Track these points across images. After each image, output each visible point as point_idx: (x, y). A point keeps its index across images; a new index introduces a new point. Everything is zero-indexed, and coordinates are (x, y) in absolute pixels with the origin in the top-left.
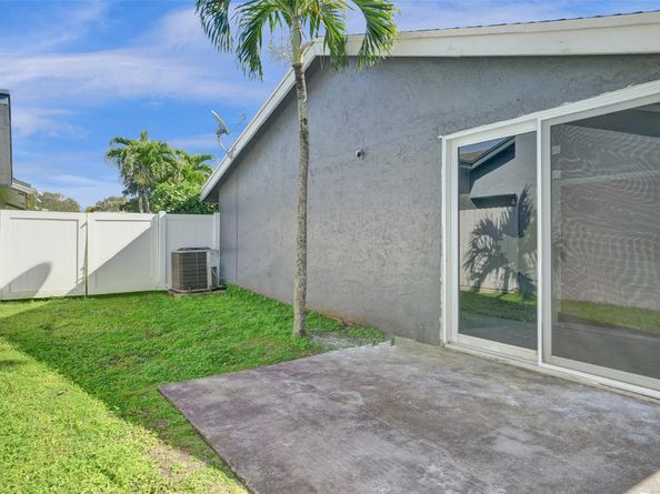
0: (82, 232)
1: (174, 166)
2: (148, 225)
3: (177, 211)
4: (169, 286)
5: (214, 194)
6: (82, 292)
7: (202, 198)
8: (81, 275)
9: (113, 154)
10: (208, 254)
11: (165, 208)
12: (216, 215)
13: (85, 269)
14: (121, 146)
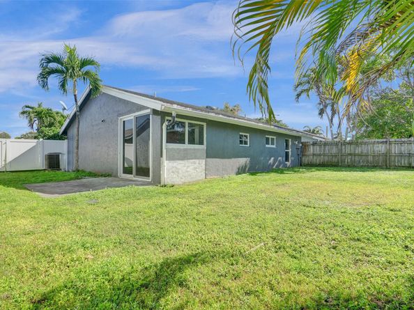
0: (4, 146)
1: (55, 119)
2: (35, 144)
3: (48, 139)
4: (44, 168)
5: (65, 132)
6: (4, 170)
7: (60, 133)
8: (3, 163)
9: (23, 113)
10: (60, 155)
11: (43, 138)
12: (66, 141)
13: (5, 161)
14: (28, 109)
